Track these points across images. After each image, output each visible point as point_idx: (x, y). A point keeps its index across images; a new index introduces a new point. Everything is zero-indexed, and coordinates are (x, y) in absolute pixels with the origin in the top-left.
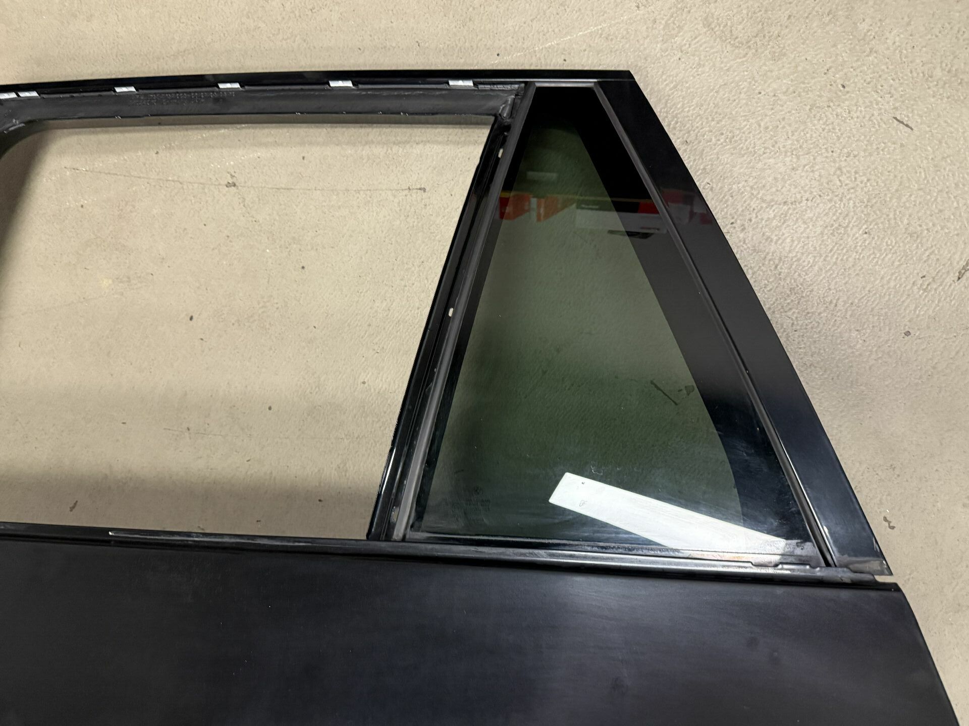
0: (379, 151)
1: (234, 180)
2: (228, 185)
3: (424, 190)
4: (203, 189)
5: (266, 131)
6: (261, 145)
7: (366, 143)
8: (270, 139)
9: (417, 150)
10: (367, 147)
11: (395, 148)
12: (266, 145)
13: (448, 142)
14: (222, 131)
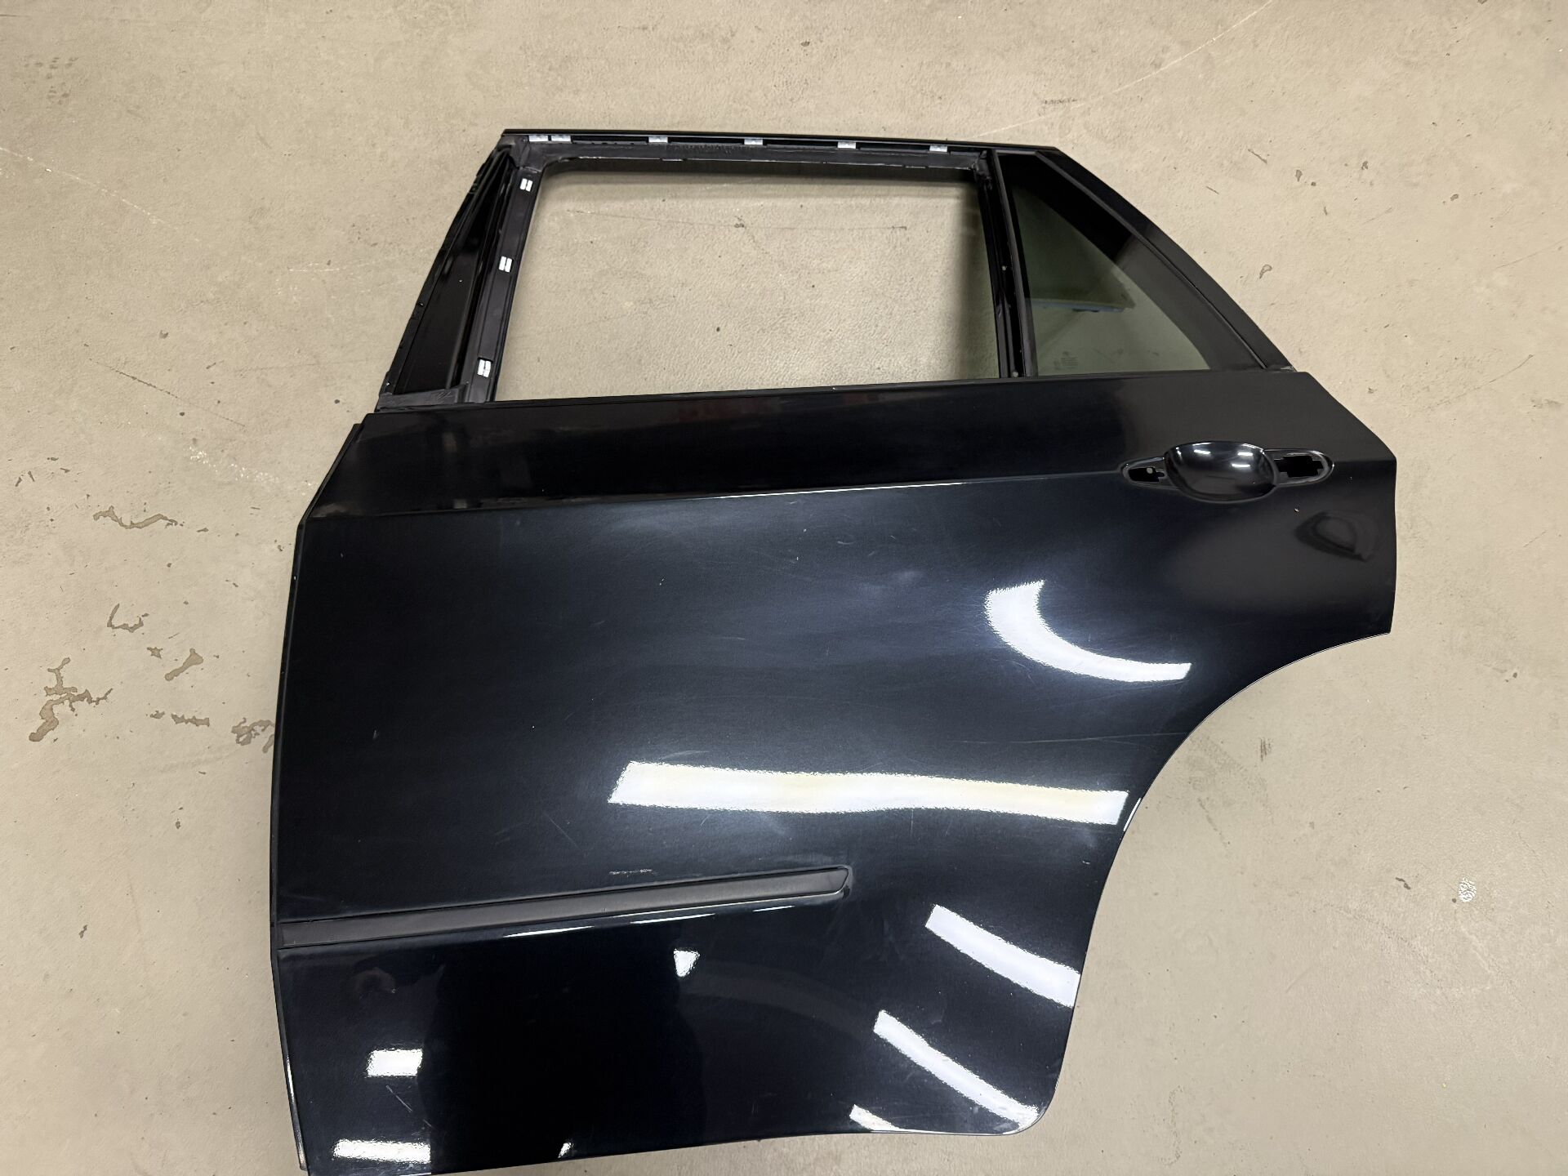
0: (866, 202)
1: (742, 222)
2: (737, 226)
3: (905, 228)
4: (714, 229)
5: (765, 186)
6: (762, 196)
7: (853, 196)
8: (769, 192)
9: (896, 201)
10: (854, 199)
11: (878, 199)
12: (767, 196)
13: (918, 196)
14: (725, 185)
